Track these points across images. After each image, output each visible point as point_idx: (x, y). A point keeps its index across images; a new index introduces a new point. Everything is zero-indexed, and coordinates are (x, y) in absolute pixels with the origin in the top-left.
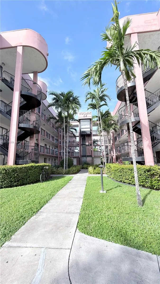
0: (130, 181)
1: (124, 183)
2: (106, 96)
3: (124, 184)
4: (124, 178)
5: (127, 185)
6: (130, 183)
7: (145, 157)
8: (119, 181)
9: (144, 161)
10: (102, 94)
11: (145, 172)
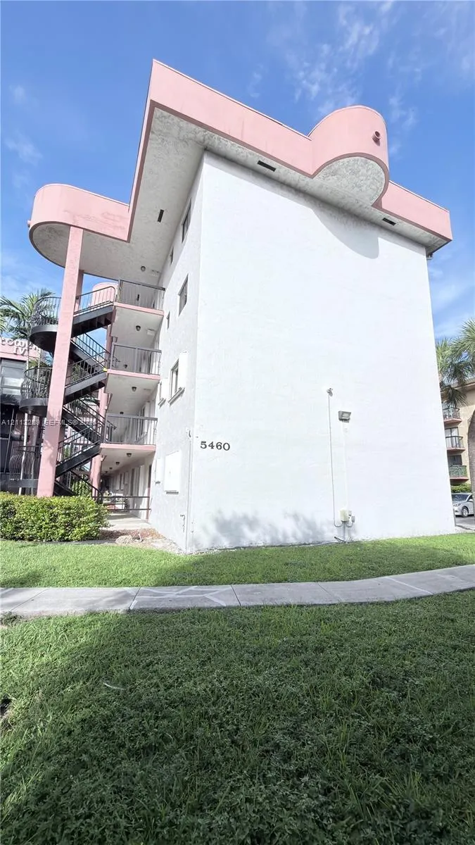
9: (37, 489)
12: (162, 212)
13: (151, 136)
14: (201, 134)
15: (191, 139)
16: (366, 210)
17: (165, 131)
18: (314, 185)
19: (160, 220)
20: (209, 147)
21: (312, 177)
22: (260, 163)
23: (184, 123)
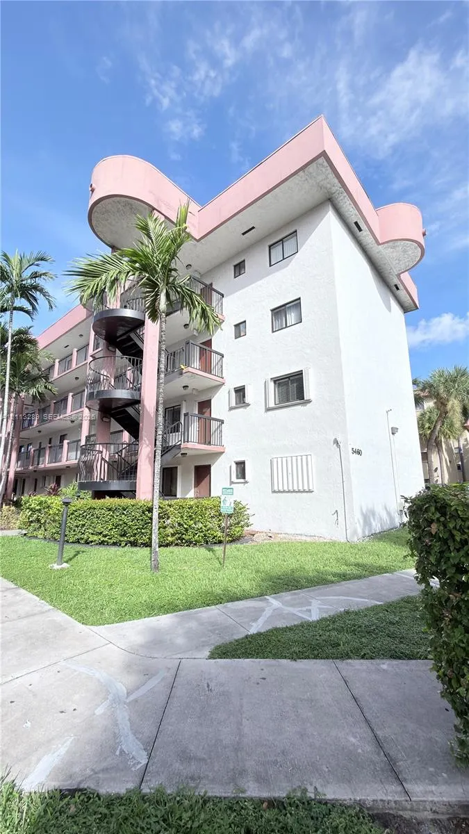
0: (105, 536)
1: (87, 543)
2: (41, 291)
3: (87, 545)
4: (90, 531)
5: (97, 547)
6: (102, 543)
7: (137, 481)
8: (73, 542)
9: (135, 491)
10: (33, 282)
11: (143, 513)
12: (253, 228)
13: (301, 173)
14: (337, 187)
15: (326, 188)
16: (391, 276)
17: (314, 174)
18: (375, 249)
19: (244, 234)
20: (334, 199)
21: (379, 244)
22: (356, 223)
23: (331, 176)
